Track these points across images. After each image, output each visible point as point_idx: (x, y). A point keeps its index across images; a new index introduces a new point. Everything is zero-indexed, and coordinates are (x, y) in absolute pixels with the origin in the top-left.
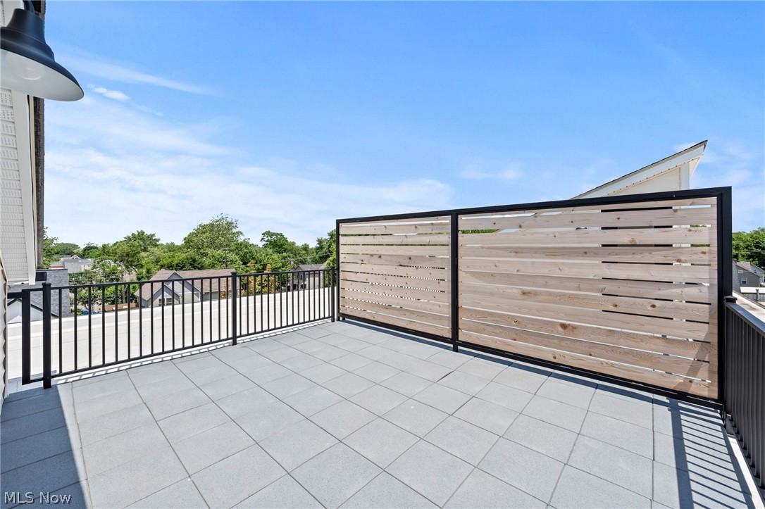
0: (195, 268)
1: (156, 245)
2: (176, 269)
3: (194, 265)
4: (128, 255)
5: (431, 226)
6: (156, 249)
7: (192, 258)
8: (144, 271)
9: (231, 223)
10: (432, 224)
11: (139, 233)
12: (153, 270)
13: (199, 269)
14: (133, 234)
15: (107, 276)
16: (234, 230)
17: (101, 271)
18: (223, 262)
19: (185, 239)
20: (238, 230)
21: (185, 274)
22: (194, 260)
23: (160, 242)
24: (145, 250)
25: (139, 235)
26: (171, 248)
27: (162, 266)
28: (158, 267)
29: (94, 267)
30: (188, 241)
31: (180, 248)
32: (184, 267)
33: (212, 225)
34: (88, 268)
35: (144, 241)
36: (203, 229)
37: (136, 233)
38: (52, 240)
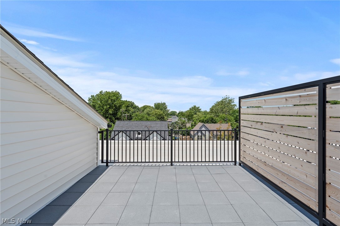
0: (213, 122)
1: (200, 112)
2: (204, 123)
3: (213, 121)
4: (189, 116)
5: (298, 98)
6: (200, 113)
7: (211, 118)
8: (194, 123)
9: (231, 100)
10: (300, 96)
11: (194, 106)
12: (197, 123)
13: (215, 123)
14: (192, 107)
15: (182, 124)
16: (232, 104)
17: (180, 122)
18: (225, 120)
19: (210, 109)
20: (234, 104)
21: (208, 125)
22: (212, 119)
23: (201, 110)
24: (196, 114)
25: (194, 107)
26: (205, 113)
27: (200, 121)
28: (198, 121)
29: (179, 120)
30: (212, 109)
31: (208, 113)
32: (208, 122)
33: (222, 101)
34: (177, 120)
35: (195, 110)
36: (218, 104)
37: (193, 107)
38: (169, 110)
